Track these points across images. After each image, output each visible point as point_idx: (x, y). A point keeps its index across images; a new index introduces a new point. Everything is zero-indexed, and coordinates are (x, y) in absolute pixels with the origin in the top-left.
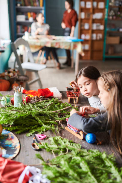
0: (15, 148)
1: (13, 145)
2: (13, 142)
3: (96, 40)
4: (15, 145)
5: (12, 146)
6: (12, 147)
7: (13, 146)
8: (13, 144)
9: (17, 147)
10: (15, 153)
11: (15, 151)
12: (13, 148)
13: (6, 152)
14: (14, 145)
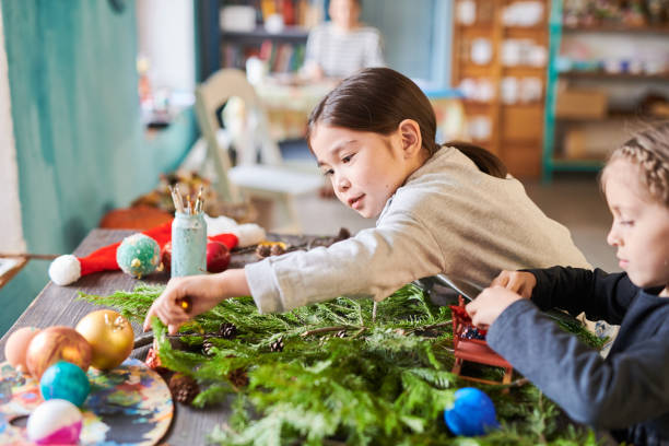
0: (151, 421)
1: (144, 409)
2: (145, 399)
3: (518, 104)
4: (152, 408)
5: (138, 412)
6: (139, 416)
7: (143, 413)
8: (144, 405)
9: (157, 417)
10: (149, 440)
11: (147, 431)
12: (143, 420)
13: (107, 434)
14: (148, 409)
